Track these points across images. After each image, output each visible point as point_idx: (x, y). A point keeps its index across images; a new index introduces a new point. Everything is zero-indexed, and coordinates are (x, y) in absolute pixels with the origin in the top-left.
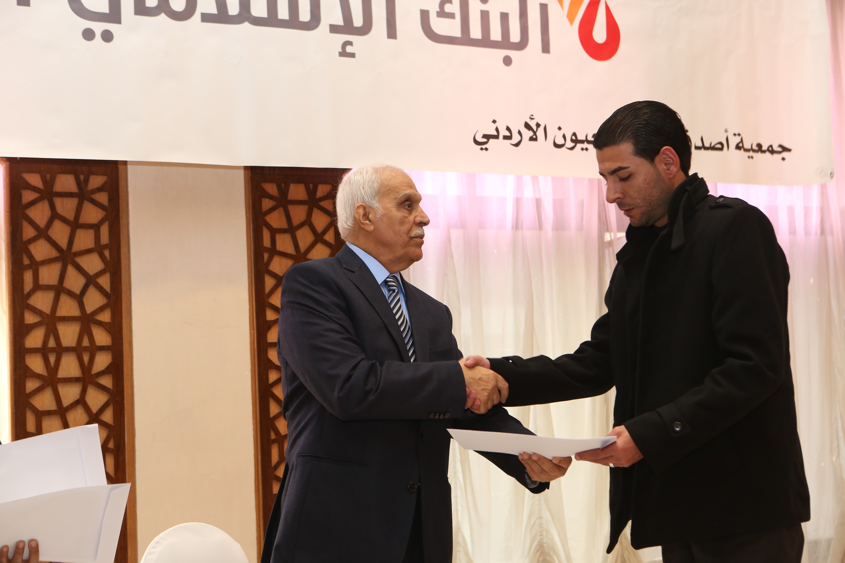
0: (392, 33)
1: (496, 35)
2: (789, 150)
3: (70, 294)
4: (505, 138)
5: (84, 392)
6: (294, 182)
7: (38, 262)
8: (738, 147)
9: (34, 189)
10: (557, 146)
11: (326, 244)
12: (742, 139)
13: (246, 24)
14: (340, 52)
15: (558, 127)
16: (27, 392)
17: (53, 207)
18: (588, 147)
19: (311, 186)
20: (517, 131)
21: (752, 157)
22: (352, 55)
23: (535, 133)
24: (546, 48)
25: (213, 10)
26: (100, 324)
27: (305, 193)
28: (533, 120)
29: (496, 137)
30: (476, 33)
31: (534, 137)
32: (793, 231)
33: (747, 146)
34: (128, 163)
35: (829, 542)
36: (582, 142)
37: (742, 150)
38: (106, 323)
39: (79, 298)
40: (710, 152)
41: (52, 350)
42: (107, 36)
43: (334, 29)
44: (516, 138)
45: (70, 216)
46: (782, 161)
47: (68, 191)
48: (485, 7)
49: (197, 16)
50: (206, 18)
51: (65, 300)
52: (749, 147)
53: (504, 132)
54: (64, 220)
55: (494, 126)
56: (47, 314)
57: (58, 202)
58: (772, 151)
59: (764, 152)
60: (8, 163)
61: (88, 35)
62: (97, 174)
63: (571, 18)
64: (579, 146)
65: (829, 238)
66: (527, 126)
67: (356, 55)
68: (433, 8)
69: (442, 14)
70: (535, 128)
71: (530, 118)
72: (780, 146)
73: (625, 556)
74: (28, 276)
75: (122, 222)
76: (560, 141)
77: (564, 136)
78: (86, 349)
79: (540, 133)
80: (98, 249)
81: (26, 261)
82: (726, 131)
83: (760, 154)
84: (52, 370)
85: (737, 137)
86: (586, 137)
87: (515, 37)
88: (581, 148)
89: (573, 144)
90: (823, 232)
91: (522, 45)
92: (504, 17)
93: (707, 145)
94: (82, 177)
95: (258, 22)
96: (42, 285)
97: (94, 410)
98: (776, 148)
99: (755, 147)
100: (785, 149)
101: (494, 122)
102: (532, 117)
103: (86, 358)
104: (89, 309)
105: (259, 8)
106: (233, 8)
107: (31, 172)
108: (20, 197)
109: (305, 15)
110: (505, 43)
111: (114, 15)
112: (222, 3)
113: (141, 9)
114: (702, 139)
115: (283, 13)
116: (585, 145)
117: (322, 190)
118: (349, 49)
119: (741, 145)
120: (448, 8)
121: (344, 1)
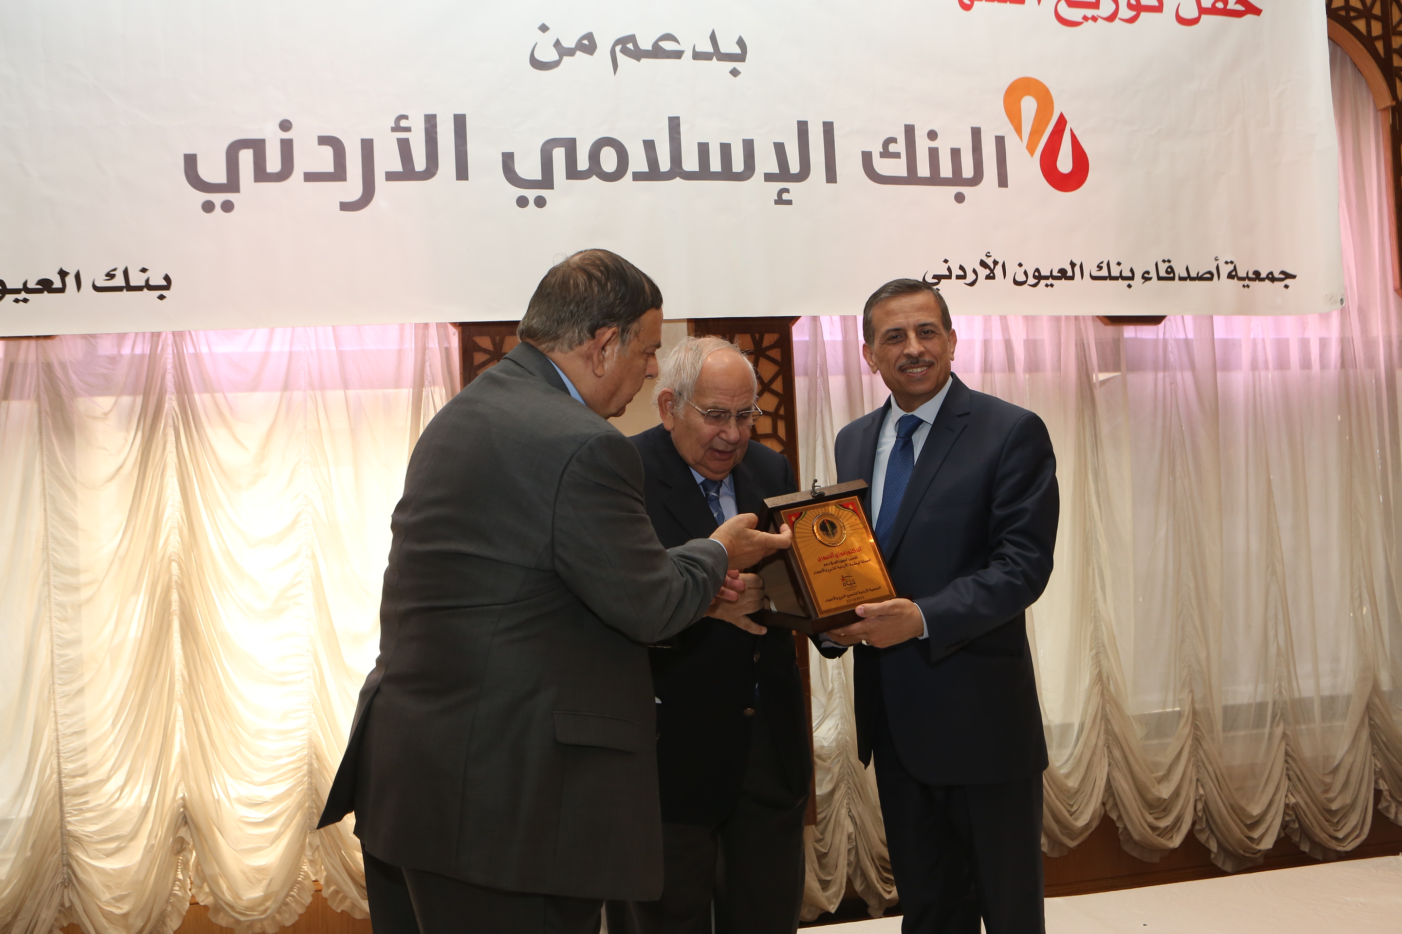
0: (831, 177)
1: (946, 171)
2: (1294, 277)
4: (958, 277)
6: (739, 333)
8: (1230, 276)
9: (485, 351)
10: (1016, 283)
11: (774, 393)
12: (1235, 267)
13: (678, 180)
14: (775, 200)
15: (1018, 263)
18: (1053, 283)
19: (757, 336)
20: (972, 270)
21: (1248, 286)
22: (789, 202)
23: (992, 271)
24: (1003, 181)
25: (645, 168)
27: (752, 343)
28: (990, 258)
29: (949, 277)
30: (924, 170)
31: (992, 275)
32: (1306, 364)
33: (1242, 273)
35: (1349, 698)
36: (1046, 278)
37: (1236, 278)
40: (1197, 282)
42: (540, 202)
43: (769, 177)
44: (971, 277)
46: (1285, 289)
48: (933, 144)
49: (629, 175)
50: (638, 176)
52: (1245, 275)
53: (956, 271)
55: (946, 265)
58: (1271, 278)
59: (1263, 280)
60: (460, 328)
61: (522, 202)
63: (1031, 149)
64: (1043, 282)
65: (1351, 371)
66: (983, 264)
67: (793, 202)
68: (876, 149)
69: (886, 154)
70: (992, 266)
71: (986, 255)
72: (1282, 273)
73: (1107, 709)
76: (1021, 278)
77: (1026, 273)
79: (998, 270)
82: (1216, 259)
83: (1257, 283)
85: (1229, 264)
86: (1051, 272)
87: (968, 171)
88: (1045, 284)
89: (1037, 281)
90: (1343, 365)
91: (976, 180)
92: (956, 153)
93: (1193, 274)
95: (689, 176)
98: (1277, 275)
99: (1251, 275)
100: (1288, 276)
101: (946, 261)
102: (988, 254)
105: (690, 163)
106: (665, 165)
107: (481, 334)
108: (472, 358)
109: (738, 165)
110: (957, 179)
111: (547, 182)
112: (653, 161)
113: (573, 173)
114: (1187, 269)
115: (716, 165)
116: (1050, 281)
117: (769, 339)
118: (785, 196)
119: (1234, 273)
120: (892, 148)
121: (780, 149)
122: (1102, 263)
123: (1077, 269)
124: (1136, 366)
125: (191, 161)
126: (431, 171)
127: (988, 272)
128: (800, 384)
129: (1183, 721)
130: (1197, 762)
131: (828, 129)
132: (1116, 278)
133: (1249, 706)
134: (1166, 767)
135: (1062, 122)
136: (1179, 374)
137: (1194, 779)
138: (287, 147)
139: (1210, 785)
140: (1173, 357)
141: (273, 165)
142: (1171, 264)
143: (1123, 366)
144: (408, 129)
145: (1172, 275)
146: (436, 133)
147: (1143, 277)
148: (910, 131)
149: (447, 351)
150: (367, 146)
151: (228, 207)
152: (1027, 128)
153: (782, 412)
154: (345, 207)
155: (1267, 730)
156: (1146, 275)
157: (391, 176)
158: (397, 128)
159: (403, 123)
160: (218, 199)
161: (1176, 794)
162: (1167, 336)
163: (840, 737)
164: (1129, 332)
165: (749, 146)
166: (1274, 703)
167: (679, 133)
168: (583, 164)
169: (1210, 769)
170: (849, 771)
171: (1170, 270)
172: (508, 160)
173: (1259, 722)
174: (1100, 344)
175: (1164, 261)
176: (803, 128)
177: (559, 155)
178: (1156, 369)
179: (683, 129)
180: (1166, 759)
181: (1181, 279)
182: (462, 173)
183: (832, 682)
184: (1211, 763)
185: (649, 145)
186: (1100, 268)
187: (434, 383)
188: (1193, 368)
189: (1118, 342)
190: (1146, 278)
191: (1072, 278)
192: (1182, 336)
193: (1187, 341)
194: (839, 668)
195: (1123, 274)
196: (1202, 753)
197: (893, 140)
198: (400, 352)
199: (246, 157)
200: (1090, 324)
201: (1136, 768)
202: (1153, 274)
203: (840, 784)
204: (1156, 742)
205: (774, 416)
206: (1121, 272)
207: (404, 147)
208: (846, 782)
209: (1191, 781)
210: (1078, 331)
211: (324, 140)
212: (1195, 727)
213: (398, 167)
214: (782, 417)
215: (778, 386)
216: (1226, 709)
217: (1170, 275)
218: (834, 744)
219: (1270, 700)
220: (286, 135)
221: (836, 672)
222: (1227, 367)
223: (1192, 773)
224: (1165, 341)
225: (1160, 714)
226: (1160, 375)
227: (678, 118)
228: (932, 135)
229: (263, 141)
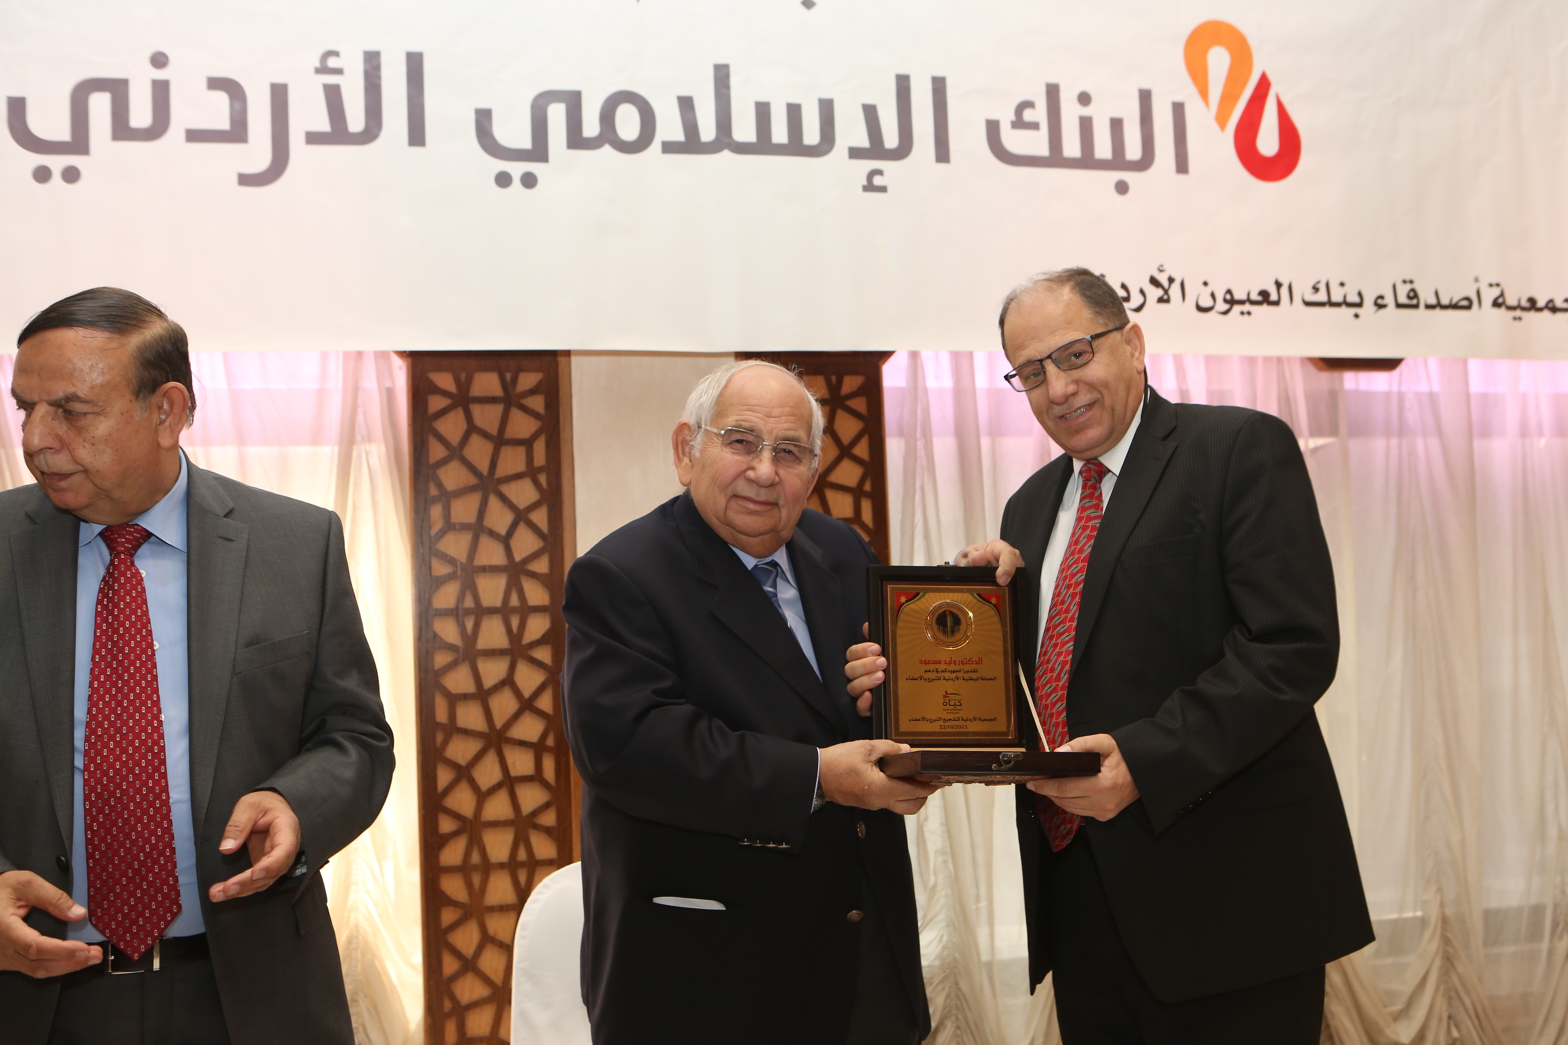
0: (943, 154)
1: (1103, 149)
3: (492, 534)
5: (512, 668)
7: (450, 492)
8: (1496, 304)
9: (445, 393)
10: (1200, 309)
11: (857, 460)
12: (1502, 295)
13: (726, 154)
14: (864, 186)
15: (1202, 281)
16: (436, 667)
17: (469, 417)
18: (1251, 310)
19: (834, 378)
20: (1138, 290)
21: (1520, 319)
22: (883, 189)
23: (1166, 292)
24: (1182, 166)
25: (678, 135)
26: (533, 575)
28: (1163, 273)
30: (1072, 148)
31: (1166, 297)
33: (1511, 301)
34: (572, 353)
36: (1241, 302)
37: (1503, 307)
38: (542, 575)
39: (506, 540)
40: (1451, 312)
41: (468, 612)
42: (529, 181)
43: (855, 153)
44: (1136, 300)
45: (494, 430)
47: (490, 394)
48: (1086, 111)
49: (656, 146)
50: (669, 147)
51: (485, 541)
52: (1515, 304)
54: (485, 435)
56: (461, 563)
57: (476, 410)
58: (1552, 307)
59: (1540, 310)
60: (410, 359)
61: (503, 180)
62: (528, 370)
63: (1222, 120)
64: (1237, 309)
66: (1154, 282)
67: (889, 189)
68: (1006, 117)
69: (1019, 123)
70: (1166, 284)
71: (1159, 269)
72: (1566, 300)
74: (436, 512)
75: (564, 436)
76: (1206, 302)
77: (1213, 295)
78: (514, 610)
79: (1175, 291)
80: (531, 473)
81: (434, 491)
82: (1477, 280)
83: (1532, 315)
84: (470, 639)
85: (1494, 288)
86: (1249, 294)
87: (1133, 151)
88: (1240, 311)
89: (1226, 307)
91: (1145, 163)
92: (1116, 125)
93: (1445, 301)
94: (508, 376)
95: (742, 149)
96: (454, 524)
97: (527, 694)
98: (1559, 303)
99: (1524, 303)
102: (1161, 268)
103: (515, 622)
104: (518, 557)
105: (744, 130)
106: (708, 132)
107: (439, 369)
108: (426, 404)
109: (812, 136)
110: (1118, 161)
111: (539, 152)
112: (691, 127)
113: (576, 140)
114: (1437, 294)
115: (780, 134)
116: (1247, 307)
117: (850, 383)
118: (877, 181)
119: (1500, 300)
120: (1028, 115)
121: (870, 113)
122: (1318, 282)
123: (1284, 291)
124: (1361, 429)
125: (17, 107)
126: (371, 133)
127: (1160, 292)
128: (894, 448)
129: (1428, 933)
130: (1451, 994)
131: (939, 86)
132: (1338, 305)
133: (1519, 910)
134: (1405, 999)
135: (1264, 85)
136: (1420, 443)
137: (1445, 1015)
138: (161, 91)
139: (1468, 1025)
140: (1412, 417)
141: (141, 116)
142: (1415, 286)
143: (1343, 427)
144: (339, 71)
145: (1414, 302)
146: (379, 77)
147: (1376, 304)
148: (1053, 92)
149: (390, 394)
150: (279, 95)
151: (71, 175)
152: (1216, 90)
153: (867, 487)
154: (245, 180)
155: (1545, 945)
156: (1380, 301)
157: (313, 138)
158: (323, 69)
159: (332, 62)
160: (57, 163)
161: (1420, 1037)
162: (1404, 388)
163: (945, 953)
164: (1351, 380)
165: (827, 108)
166: (1556, 907)
167: (728, 87)
168: (591, 128)
169: (1467, 1001)
170: (958, 1002)
171: (1413, 295)
172: (483, 119)
173: (1535, 934)
174: (1311, 398)
175: (1404, 282)
176: (903, 85)
177: (557, 114)
178: (1387, 434)
179: (734, 81)
180: (1405, 987)
181: (1428, 307)
182: (417, 136)
183: (935, 874)
184: (1468, 993)
185: (686, 104)
186: (1316, 289)
187: (369, 439)
188: (1440, 432)
189: (1334, 395)
190: (1379, 305)
191: (1277, 303)
192: (1424, 388)
193: (1432, 397)
194: (944, 853)
195: (1350, 299)
196: (1455, 978)
197: (1029, 104)
198: (321, 394)
199: (100, 104)
200: (1297, 368)
201: (1363, 999)
202: (1389, 300)
203: (946, 1022)
204: (1389, 961)
205: (857, 493)
206: (1345, 297)
207: (333, 96)
208: (953, 1018)
209: (1440, 1019)
210: (1282, 378)
211: (215, 83)
212: (1446, 941)
213: (323, 124)
214: (867, 495)
215: (861, 449)
216: (1488, 915)
217: (1412, 302)
218: (937, 963)
219: (1549, 902)
220: (160, 75)
221: (940, 859)
222: (1486, 433)
223: (1442, 1007)
224: (1401, 396)
225: (1395, 923)
226: (1394, 442)
227: (726, 67)
228: (1084, 99)
229: (124, 83)
